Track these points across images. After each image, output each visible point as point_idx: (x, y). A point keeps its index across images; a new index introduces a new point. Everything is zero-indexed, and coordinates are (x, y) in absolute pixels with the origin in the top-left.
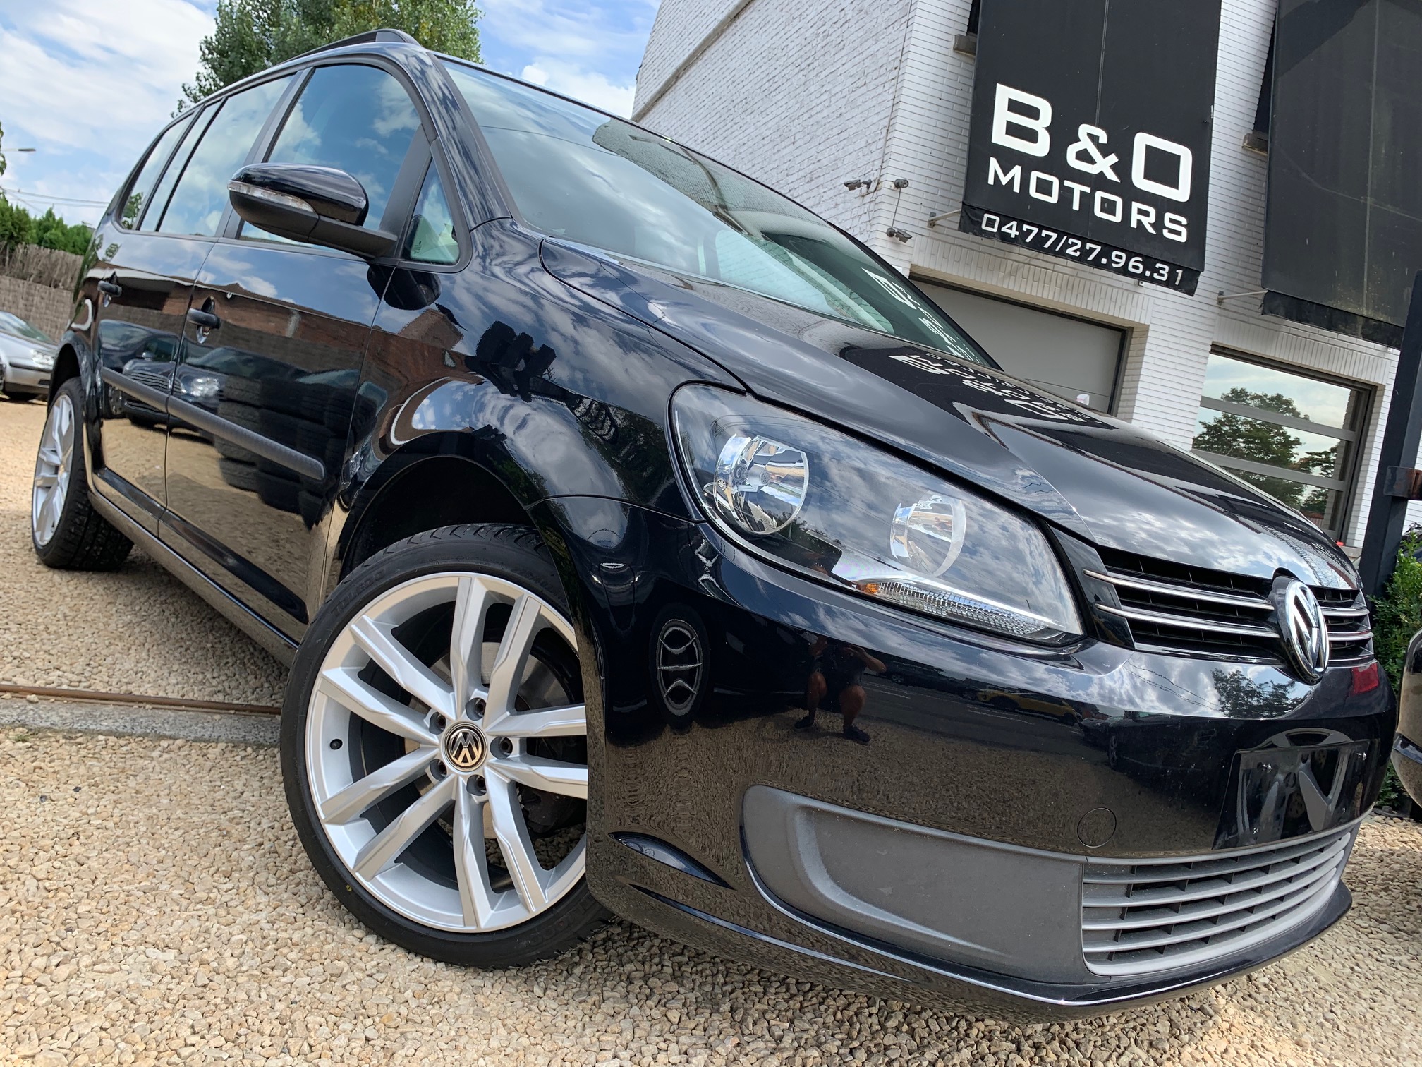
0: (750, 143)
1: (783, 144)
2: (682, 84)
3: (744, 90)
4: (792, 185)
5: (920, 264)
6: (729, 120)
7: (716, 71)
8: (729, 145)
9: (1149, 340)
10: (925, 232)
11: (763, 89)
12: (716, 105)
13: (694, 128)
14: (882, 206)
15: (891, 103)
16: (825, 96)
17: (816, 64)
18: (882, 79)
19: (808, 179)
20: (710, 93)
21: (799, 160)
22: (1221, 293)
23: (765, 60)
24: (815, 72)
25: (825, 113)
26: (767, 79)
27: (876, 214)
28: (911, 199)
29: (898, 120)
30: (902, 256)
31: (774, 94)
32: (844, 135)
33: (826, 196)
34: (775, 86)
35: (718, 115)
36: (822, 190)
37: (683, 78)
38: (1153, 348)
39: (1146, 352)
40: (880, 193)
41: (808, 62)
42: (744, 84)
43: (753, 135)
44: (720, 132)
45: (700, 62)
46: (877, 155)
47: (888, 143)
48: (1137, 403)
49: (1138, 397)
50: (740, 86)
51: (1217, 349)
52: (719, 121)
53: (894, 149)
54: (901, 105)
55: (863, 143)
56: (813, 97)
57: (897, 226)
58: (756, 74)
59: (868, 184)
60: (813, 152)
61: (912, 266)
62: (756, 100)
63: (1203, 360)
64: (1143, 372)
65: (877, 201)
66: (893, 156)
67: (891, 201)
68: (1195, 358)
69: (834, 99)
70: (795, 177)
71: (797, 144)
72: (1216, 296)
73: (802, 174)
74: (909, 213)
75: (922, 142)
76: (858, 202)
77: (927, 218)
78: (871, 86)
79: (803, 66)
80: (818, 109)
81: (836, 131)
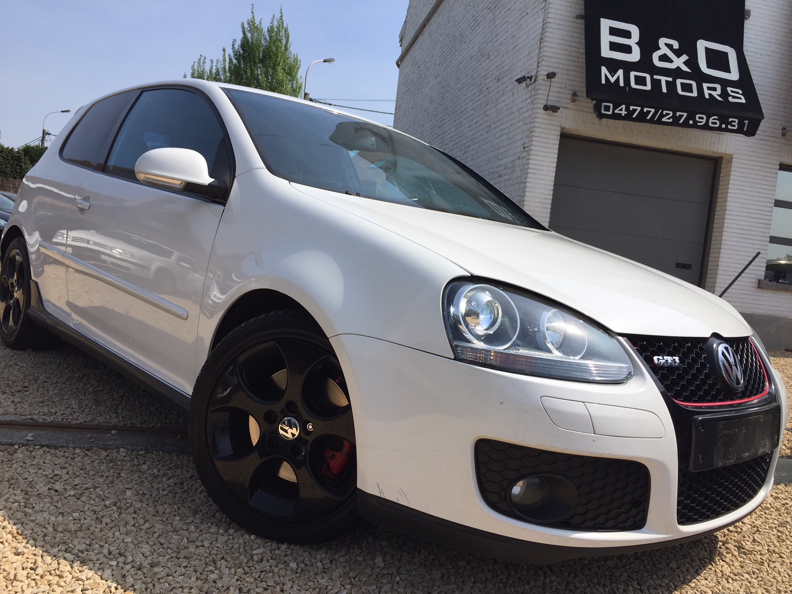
0: (465, 62)
1: (483, 60)
2: (427, 30)
3: (460, 29)
4: (488, 86)
5: (567, 126)
6: (453, 49)
7: (445, 19)
8: (453, 64)
9: (733, 164)
10: (570, 106)
11: (470, 26)
12: (446, 40)
13: (434, 56)
14: (540, 92)
15: (542, 25)
16: (505, 26)
17: (499, 6)
18: (536, 10)
19: (497, 80)
20: (442, 33)
21: (491, 69)
22: (784, 129)
23: (471, 8)
24: (499, 11)
25: (505, 37)
26: (472, 20)
27: (536, 97)
28: (558, 85)
29: (547, 34)
30: (555, 123)
31: (477, 28)
32: (517, 49)
33: (507, 90)
34: (478, 22)
35: (447, 47)
36: (505, 86)
37: (428, 26)
38: (736, 169)
39: (732, 173)
40: (537, 83)
41: (495, 5)
42: (460, 25)
43: (466, 56)
44: (448, 57)
45: (436, 15)
46: (535, 59)
47: (541, 50)
48: (728, 208)
49: (728, 204)
50: (458, 27)
51: (784, 167)
52: (447, 51)
53: (545, 54)
54: (548, 25)
55: (527, 53)
56: (498, 27)
57: (550, 103)
58: (467, 17)
59: (530, 78)
60: (499, 62)
61: (562, 128)
62: (467, 34)
63: (774, 175)
64: (730, 186)
65: (536, 88)
66: (544, 58)
67: (544, 88)
68: (769, 174)
69: (510, 26)
70: (490, 79)
71: (490, 59)
72: (781, 132)
73: (494, 77)
74: (558, 95)
75: (563, 47)
76: (525, 91)
77: (570, 96)
78: (531, 15)
79: (493, 7)
80: (501, 34)
81: (512, 47)
